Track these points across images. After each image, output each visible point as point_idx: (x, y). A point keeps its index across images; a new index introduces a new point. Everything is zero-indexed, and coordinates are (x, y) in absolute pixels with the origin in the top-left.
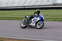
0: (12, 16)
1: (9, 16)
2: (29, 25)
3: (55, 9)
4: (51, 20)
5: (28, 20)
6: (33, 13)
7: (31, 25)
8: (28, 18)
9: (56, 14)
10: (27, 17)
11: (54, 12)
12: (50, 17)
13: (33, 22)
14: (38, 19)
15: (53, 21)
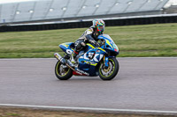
0: (45, 45)
1: (36, 47)
3: (169, 22)
4: (156, 53)
9: (170, 37)
11: (164, 32)
12: (152, 46)
15: (163, 55)
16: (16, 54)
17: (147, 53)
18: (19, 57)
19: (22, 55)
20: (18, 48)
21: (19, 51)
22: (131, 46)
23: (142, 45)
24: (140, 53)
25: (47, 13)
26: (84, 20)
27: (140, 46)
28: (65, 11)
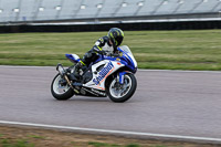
2: (81, 87)
4: (214, 66)
5: (78, 68)
6: (98, 43)
7: (89, 89)
8: (77, 62)
10: (76, 57)
13: (94, 76)
14: (116, 65)
16: (39, 61)
17: (203, 65)
18: (42, 64)
19: (46, 62)
20: (41, 53)
21: (42, 58)
22: (183, 57)
23: (196, 56)
24: (194, 65)
25: (77, 11)
26: (124, 22)
27: (194, 57)
28: (100, 9)
